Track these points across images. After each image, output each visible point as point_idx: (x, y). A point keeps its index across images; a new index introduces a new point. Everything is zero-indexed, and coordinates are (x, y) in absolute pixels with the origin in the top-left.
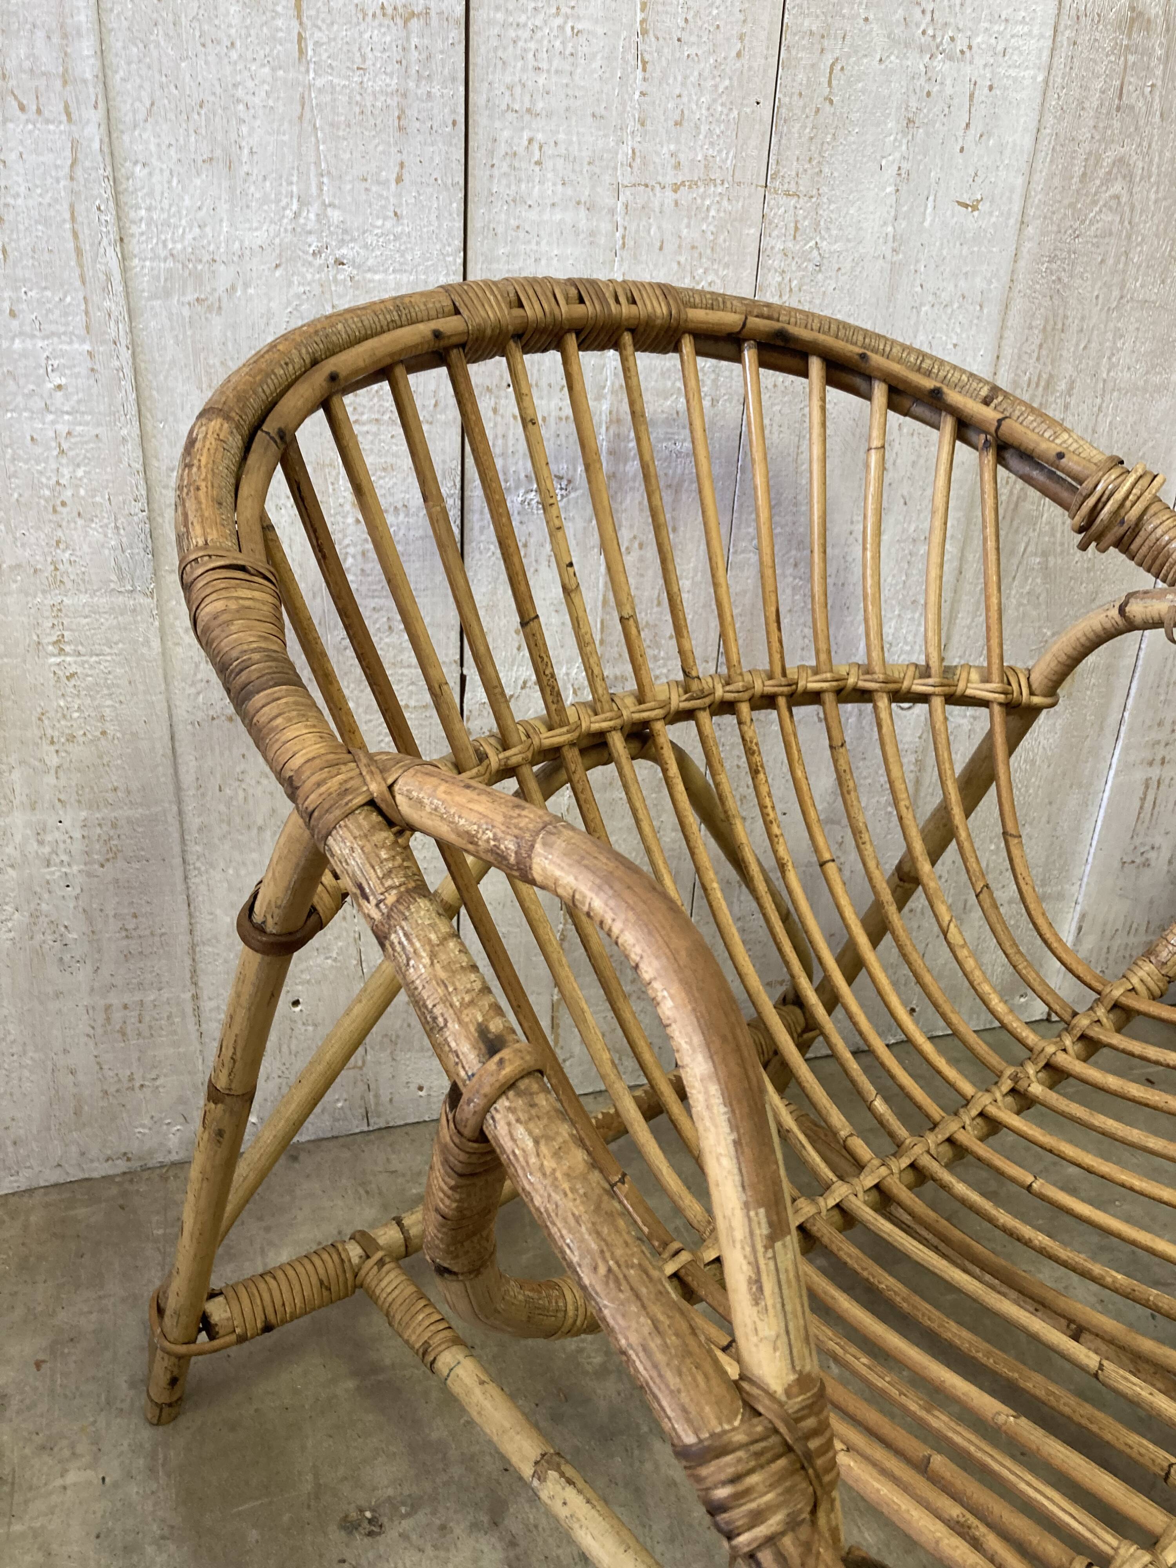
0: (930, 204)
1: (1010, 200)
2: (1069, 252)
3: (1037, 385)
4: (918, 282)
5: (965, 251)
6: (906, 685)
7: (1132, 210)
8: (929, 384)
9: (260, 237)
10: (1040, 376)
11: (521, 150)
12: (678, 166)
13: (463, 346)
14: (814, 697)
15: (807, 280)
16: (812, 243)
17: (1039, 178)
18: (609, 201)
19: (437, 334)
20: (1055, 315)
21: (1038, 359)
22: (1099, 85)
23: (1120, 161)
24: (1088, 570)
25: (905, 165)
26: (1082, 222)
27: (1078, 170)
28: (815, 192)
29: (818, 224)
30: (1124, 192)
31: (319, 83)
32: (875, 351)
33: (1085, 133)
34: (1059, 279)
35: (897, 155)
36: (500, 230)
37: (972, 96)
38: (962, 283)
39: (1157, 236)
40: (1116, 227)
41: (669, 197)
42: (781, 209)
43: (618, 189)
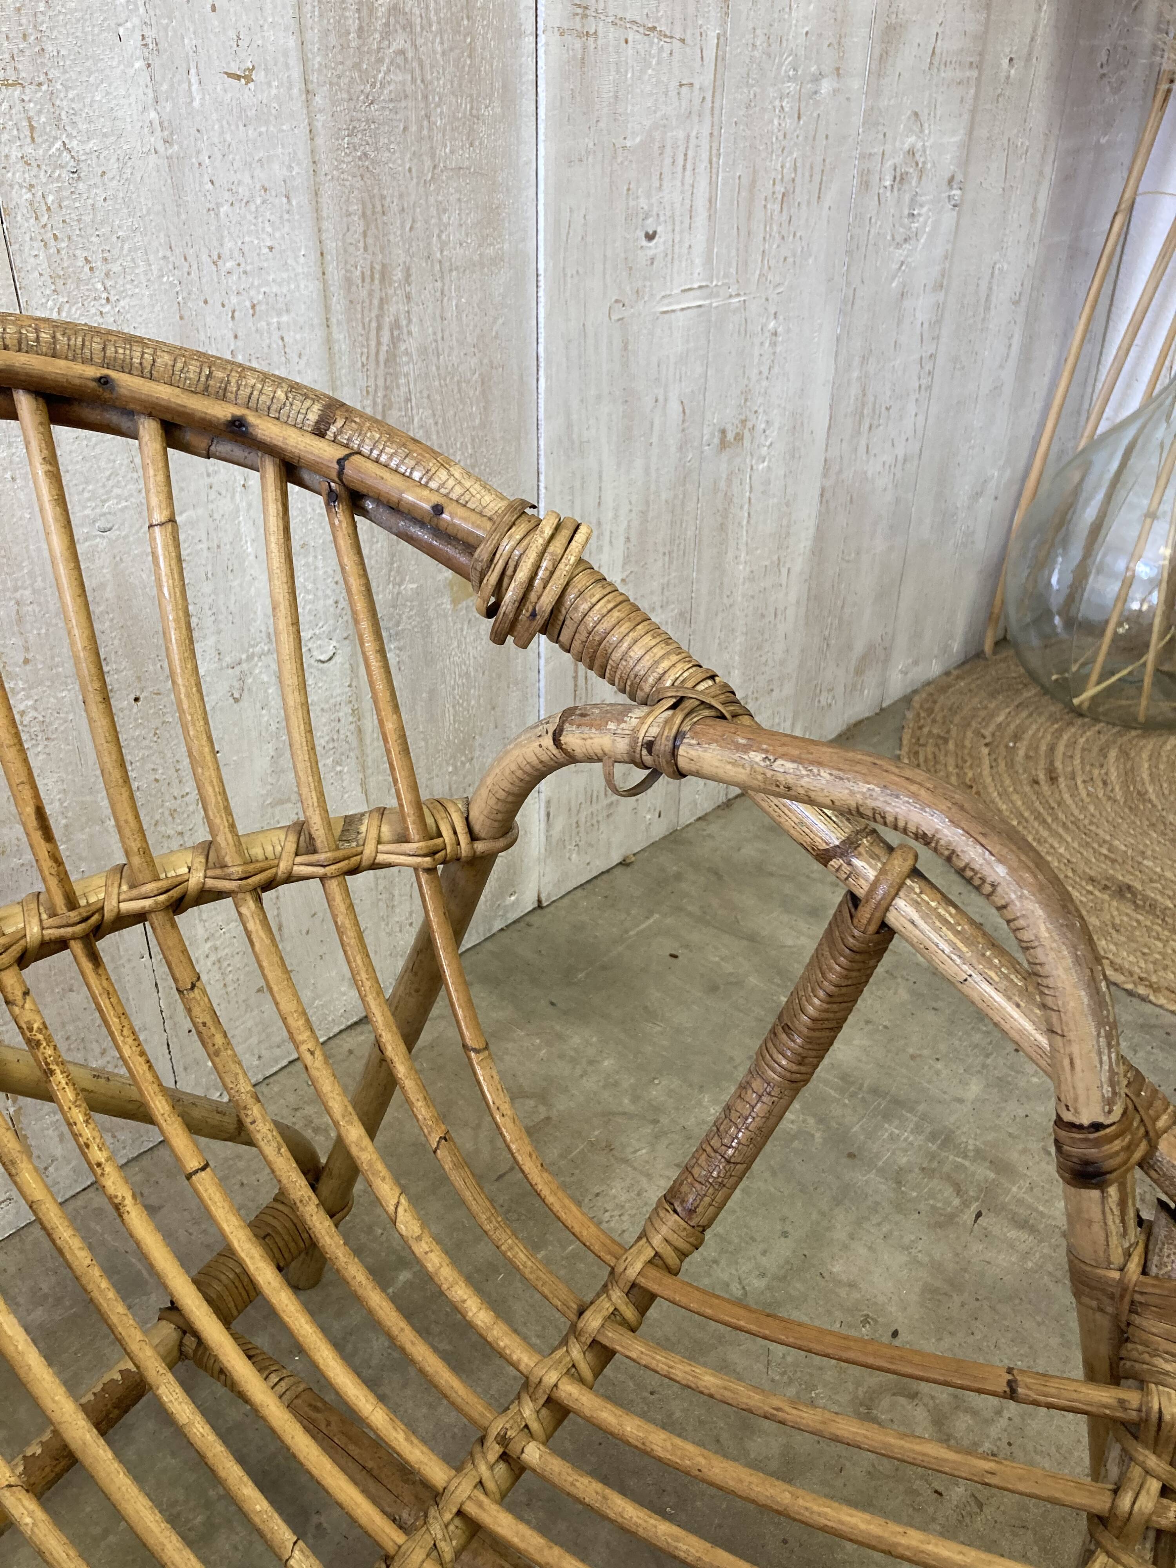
0: (194, 79)
1: (287, 65)
2: (367, 121)
3: (372, 279)
4: (206, 179)
5: (251, 133)
7: (421, 66)
10: (372, 268)
15: (66, 193)
16: (58, 144)
17: (313, 35)
20: (372, 197)
21: (366, 249)
23: (395, 9)
25: (150, 33)
26: (373, 85)
27: (353, 24)
28: (42, 78)
29: (59, 119)
30: (408, 45)
34: (365, 154)
35: (136, 20)
38: (258, 172)
39: (454, 93)
40: (410, 88)
42: (4, 104)
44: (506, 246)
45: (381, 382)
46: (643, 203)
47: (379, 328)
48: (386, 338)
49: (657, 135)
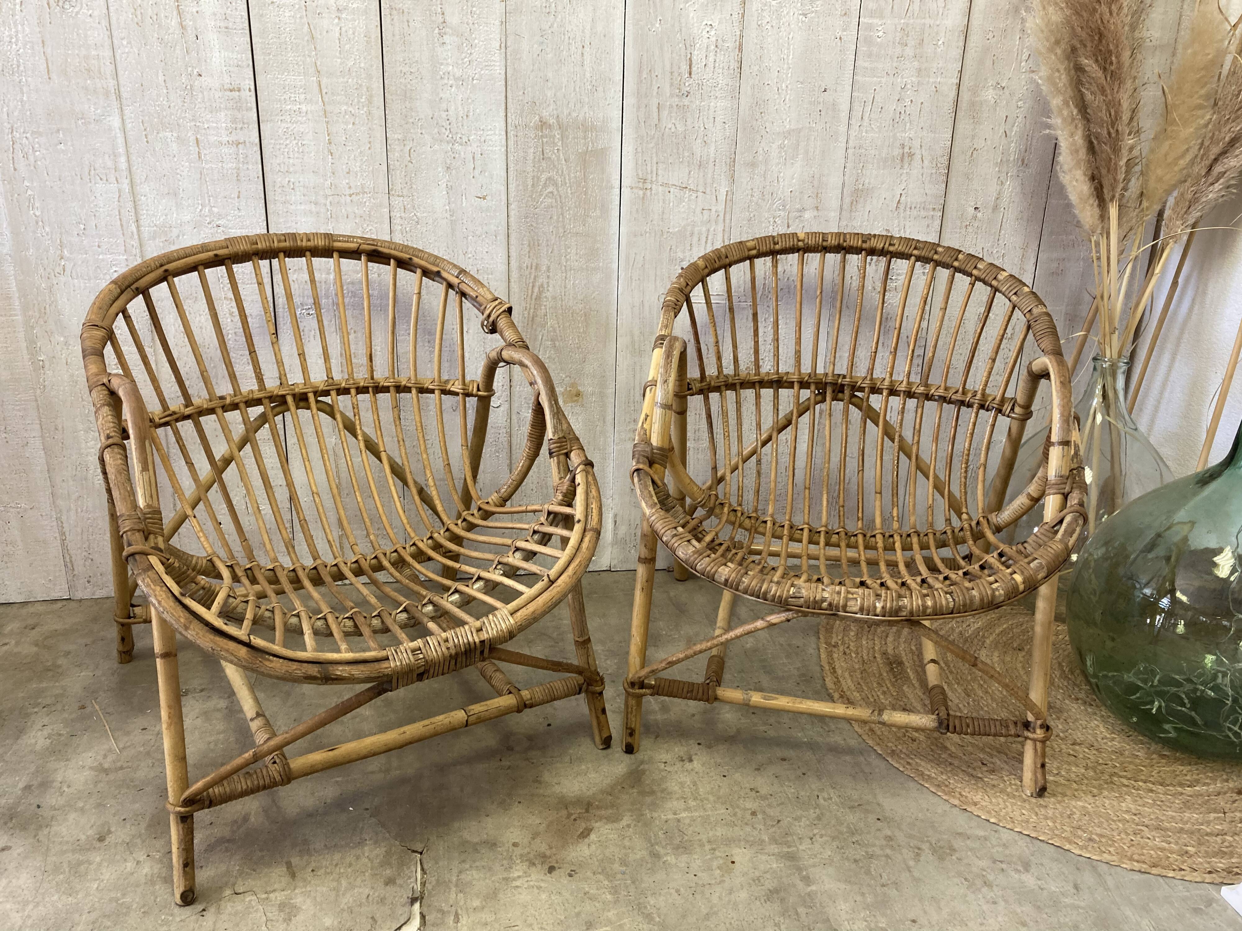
0: (464, 197)
1: (500, 195)
2: (534, 214)
3: (532, 268)
4: (464, 228)
5: (484, 215)
6: (426, 386)
7: (560, 197)
8: (435, 269)
9: (188, 218)
10: (532, 264)
11: (286, 185)
12: (350, 188)
13: (230, 258)
14: (386, 389)
15: (413, 228)
17: (512, 186)
18: (323, 201)
19: (216, 255)
20: (533, 240)
21: (529, 257)
22: (532, 150)
23: (549, 178)
24: (578, 348)
25: (449, 184)
26: (537, 203)
27: (530, 182)
28: (410, 195)
29: (414, 207)
30: (554, 191)
31: (207, 166)
32: (417, 257)
33: (529, 169)
34: (532, 225)
35: (445, 180)
36: (280, 212)
37: (473, 158)
38: (485, 227)
39: (576, 207)
40: (554, 204)
41: (348, 199)
42: (396, 202)
43: (326, 197)
44: (601, 264)
45: (532, 306)
46: (680, 255)
47: (533, 286)
48: (536, 290)
49: (689, 228)
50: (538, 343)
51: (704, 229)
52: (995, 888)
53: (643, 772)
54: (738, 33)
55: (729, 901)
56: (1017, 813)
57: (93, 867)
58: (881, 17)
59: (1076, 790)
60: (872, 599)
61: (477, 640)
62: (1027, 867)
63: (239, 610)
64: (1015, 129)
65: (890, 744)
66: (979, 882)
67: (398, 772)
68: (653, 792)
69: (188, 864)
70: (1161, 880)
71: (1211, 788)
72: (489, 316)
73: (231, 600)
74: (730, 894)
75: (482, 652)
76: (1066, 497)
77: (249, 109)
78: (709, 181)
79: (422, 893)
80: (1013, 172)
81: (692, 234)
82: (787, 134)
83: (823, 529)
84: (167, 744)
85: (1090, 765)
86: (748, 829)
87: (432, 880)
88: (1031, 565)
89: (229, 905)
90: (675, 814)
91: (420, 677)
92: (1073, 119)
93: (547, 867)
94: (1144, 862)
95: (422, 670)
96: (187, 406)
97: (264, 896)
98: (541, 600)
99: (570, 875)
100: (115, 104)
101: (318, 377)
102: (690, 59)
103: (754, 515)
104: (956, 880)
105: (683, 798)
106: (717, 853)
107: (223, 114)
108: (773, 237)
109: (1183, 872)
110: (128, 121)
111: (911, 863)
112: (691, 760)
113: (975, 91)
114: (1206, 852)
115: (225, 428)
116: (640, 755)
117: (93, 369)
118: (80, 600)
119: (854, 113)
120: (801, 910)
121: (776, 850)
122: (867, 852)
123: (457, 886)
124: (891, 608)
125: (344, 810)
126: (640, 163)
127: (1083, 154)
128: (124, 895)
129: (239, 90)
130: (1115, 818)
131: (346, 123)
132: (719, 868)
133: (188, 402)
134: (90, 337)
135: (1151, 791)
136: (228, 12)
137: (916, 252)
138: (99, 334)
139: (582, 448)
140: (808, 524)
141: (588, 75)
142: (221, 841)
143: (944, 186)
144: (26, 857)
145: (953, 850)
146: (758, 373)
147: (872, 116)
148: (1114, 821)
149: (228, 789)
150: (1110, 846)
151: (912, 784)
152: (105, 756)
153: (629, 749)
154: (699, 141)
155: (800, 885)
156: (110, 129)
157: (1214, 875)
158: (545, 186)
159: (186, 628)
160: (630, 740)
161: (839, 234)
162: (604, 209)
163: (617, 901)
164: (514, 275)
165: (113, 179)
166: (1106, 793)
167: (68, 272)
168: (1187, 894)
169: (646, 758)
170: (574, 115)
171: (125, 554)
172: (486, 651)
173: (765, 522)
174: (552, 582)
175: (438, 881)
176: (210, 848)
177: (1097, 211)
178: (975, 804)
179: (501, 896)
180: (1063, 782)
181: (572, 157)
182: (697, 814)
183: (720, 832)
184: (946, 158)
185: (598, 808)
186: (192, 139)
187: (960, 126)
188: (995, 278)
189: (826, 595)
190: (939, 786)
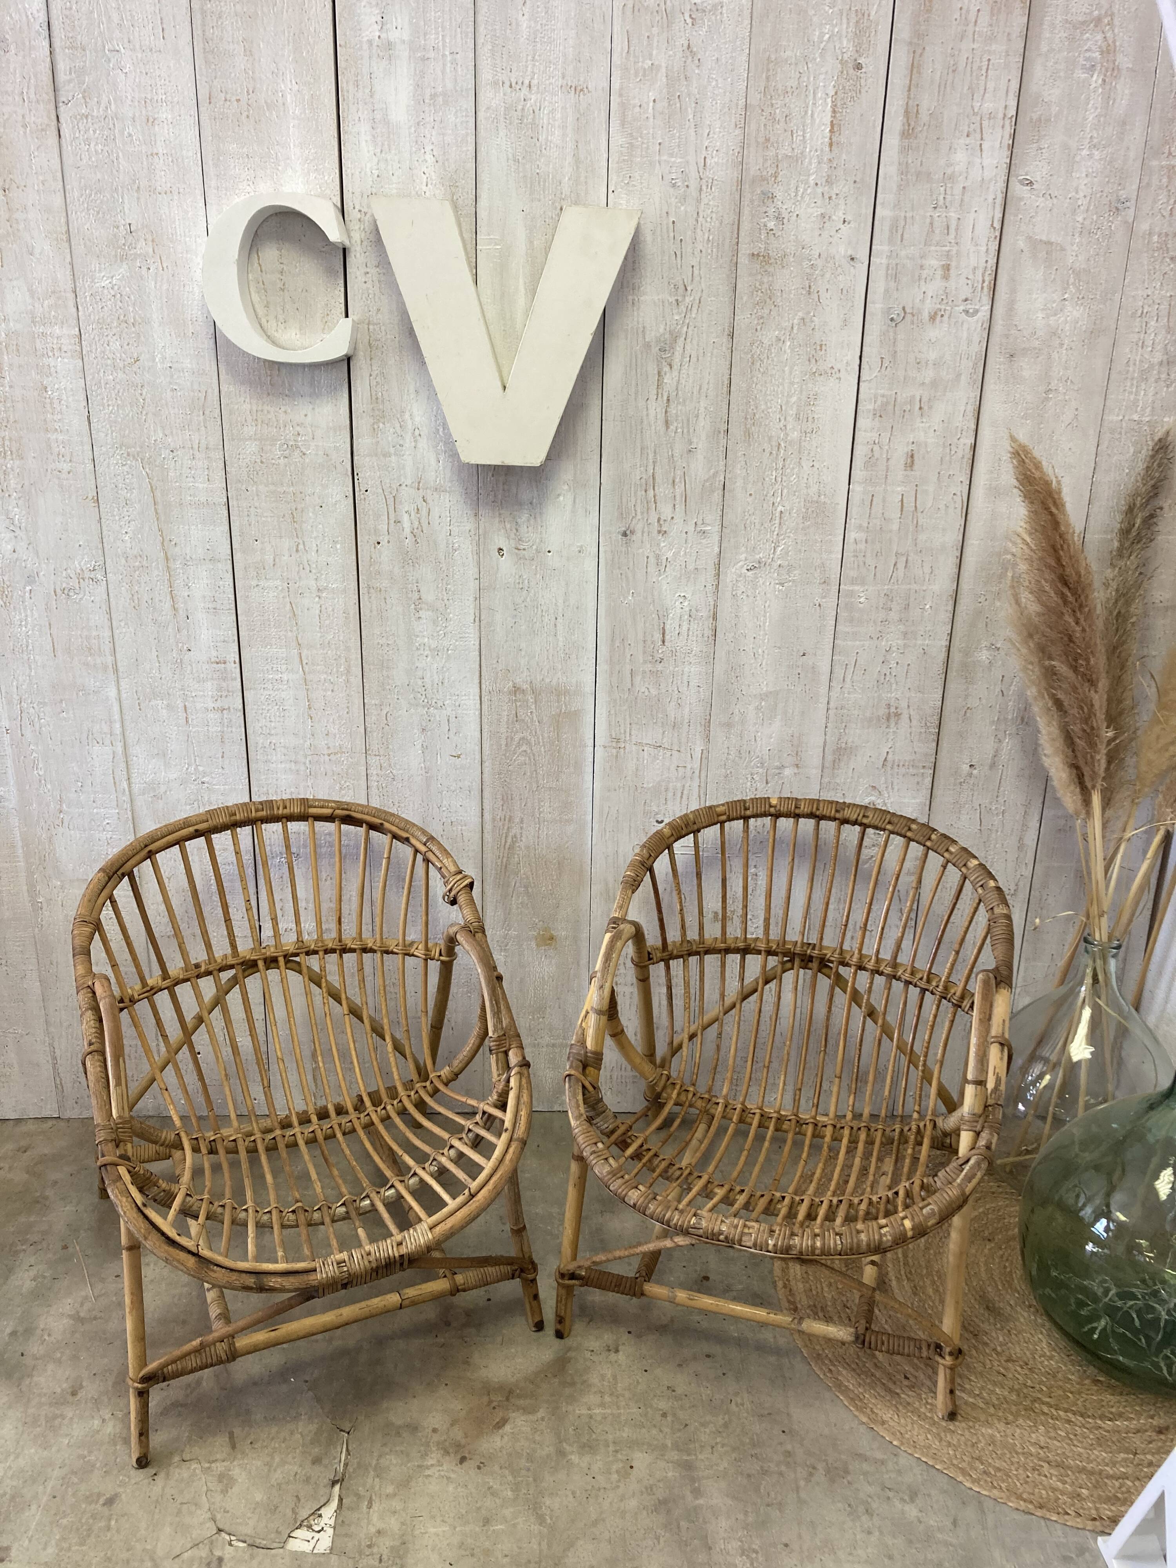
0: (439, 756)
1: (474, 753)
2: (508, 771)
3: (505, 820)
4: (439, 784)
5: (458, 772)
6: (389, 948)
7: (534, 755)
8: (405, 834)
9: (175, 776)
10: (506, 816)
11: (267, 746)
12: (329, 748)
13: (209, 830)
14: (353, 950)
17: (486, 745)
18: (303, 760)
19: (197, 828)
20: (507, 794)
21: (503, 810)
22: (506, 713)
23: (523, 738)
25: (425, 744)
26: (510, 761)
27: (503, 742)
28: (387, 754)
29: (389, 764)
30: (528, 749)
31: (194, 730)
32: (388, 822)
33: (503, 729)
34: (506, 781)
35: (421, 740)
36: (262, 770)
37: (448, 720)
38: (459, 783)
39: (549, 764)
40: (528, 762)
41: (327, 758)
42: (372, 760)
43: (306, 756)
44: (575, 816)
46: (655, 808)
48: (509, 840)
49: (664, 784)
50: (511, 890)
51: (679, 785)
52: (875, 1518)
53: (569, 1360)
54: (712, 603)
55: (619, 1508)
56: (921, 1438)
57: (66, 1422)
58: (863, 583)
59: (992, 1415)
60: (765, 1236)
61: (397, 1255)
62: (913, 1496)
63: (195, 1208)
64: (1012, 688)
65: (818, 1347)
66: (861, 1509)
67: (340, 1342)
68: (573, 1384)
69: (143, 1433)
70: (1042, 1522)
71: (1134, 1425)
72: (450, 890)
73: (189, 1198)
74: (622, 1500)
75: (402, 1264)
76: (978, 1134)
77: (235, 679)
78: (684, 740)
79: (344, 1475)
80: (1012, 729)
81: (667, 790)
82: (764, 697)
83: (775, 1115)
84: (129, 1325)
85: (1016, 1387)
86: (654, 1432)
87: (354, 1462)
88: (924, 1211)
89: (177, 1470)
90: (589, 1409)
91: (345, 1286)
92: (1049, 709)
93: (459, 1457)
94: (1031, 1502)
95: (345, 1281)
96: (164, 979)
97: (207, 1465)
98: (460, 1215)
99: (479, 1468)
100: (112, 677)
101: (289, 941)
102: (664, 629)
103: (706, 1096)
104: (840, 1505)
105: (601, 1392)
106: (619, 1456)
107: (209, 683)
108: (745, 801)
109: (1066, 1517)
110: (123, 692)
111: (802, 1483)
112: (617, 1351)
113: (967, 653)
114: (1100, 1497)
115: (198, 995)
116: (568, 1342)
117: (81, 970)
118: (68, 1120)
119: (834, 675)
120: (684, 1524)
121: (676, 1457)
122: (762, 1467)
123: (375, 1470)
124: (782, 1246)
125: (286, 1381)
126: (613, 723)
127: (1060, 743)
128: (90, 1452)
129: (225, 663)
130: (1020, 1451)
131: (325, 690)
132: (617, 1472)
133: (165, 975)
134: (80, 935)
135: (1069, 1421)
136: (217, 595)
137: (889, 827)
138: (88, 929)
139: (521, 1047)
140: (761, 1109)
141: (561, 644)
142: (175, 1405)
143: (934, 744)
144: (10, 1407)
145: (847, 1472)
146: (724, 941)
147: (855, 677)
148: (1017, 1453)
149: (179, 1367)
150: (1003, 1481)
151: (827, 1395)
152: (82, 1305)
153: (559, 1335)
154: (673, 704)
155: (689, 1497)
156: (107, 698)
157: (1097, 1523)
158: (519, 745)
159: (146, 1239)
160: (559, 1327)
161: (812, 801)
162: (578, 766)
163: (516, 1499)
164: (488, 827)
165: (107, 742)
166: (1021, 1421)
167: (66, 824)
168: (1064, 1540)
169: (575, 1345)
170: (547, 680)
171: (99, 1164)
172: (406, 1263)
173: (718, 1104)
174: (472, 1196)
175: (359, 1463)
176: (165, 1412)
177: (1078, 798)
178: (883, 1423)
179: (413, 1484)
180: (982, 1405)
181: (545, 719)
182: (609, 1411)
183: (626, 1433)
184: (936, 717)
185: (519, 1397)
186: (181, 705)
187: (951, 686)
188: (965, 865)
189: (724, 1228)
190: (852, 1399)
